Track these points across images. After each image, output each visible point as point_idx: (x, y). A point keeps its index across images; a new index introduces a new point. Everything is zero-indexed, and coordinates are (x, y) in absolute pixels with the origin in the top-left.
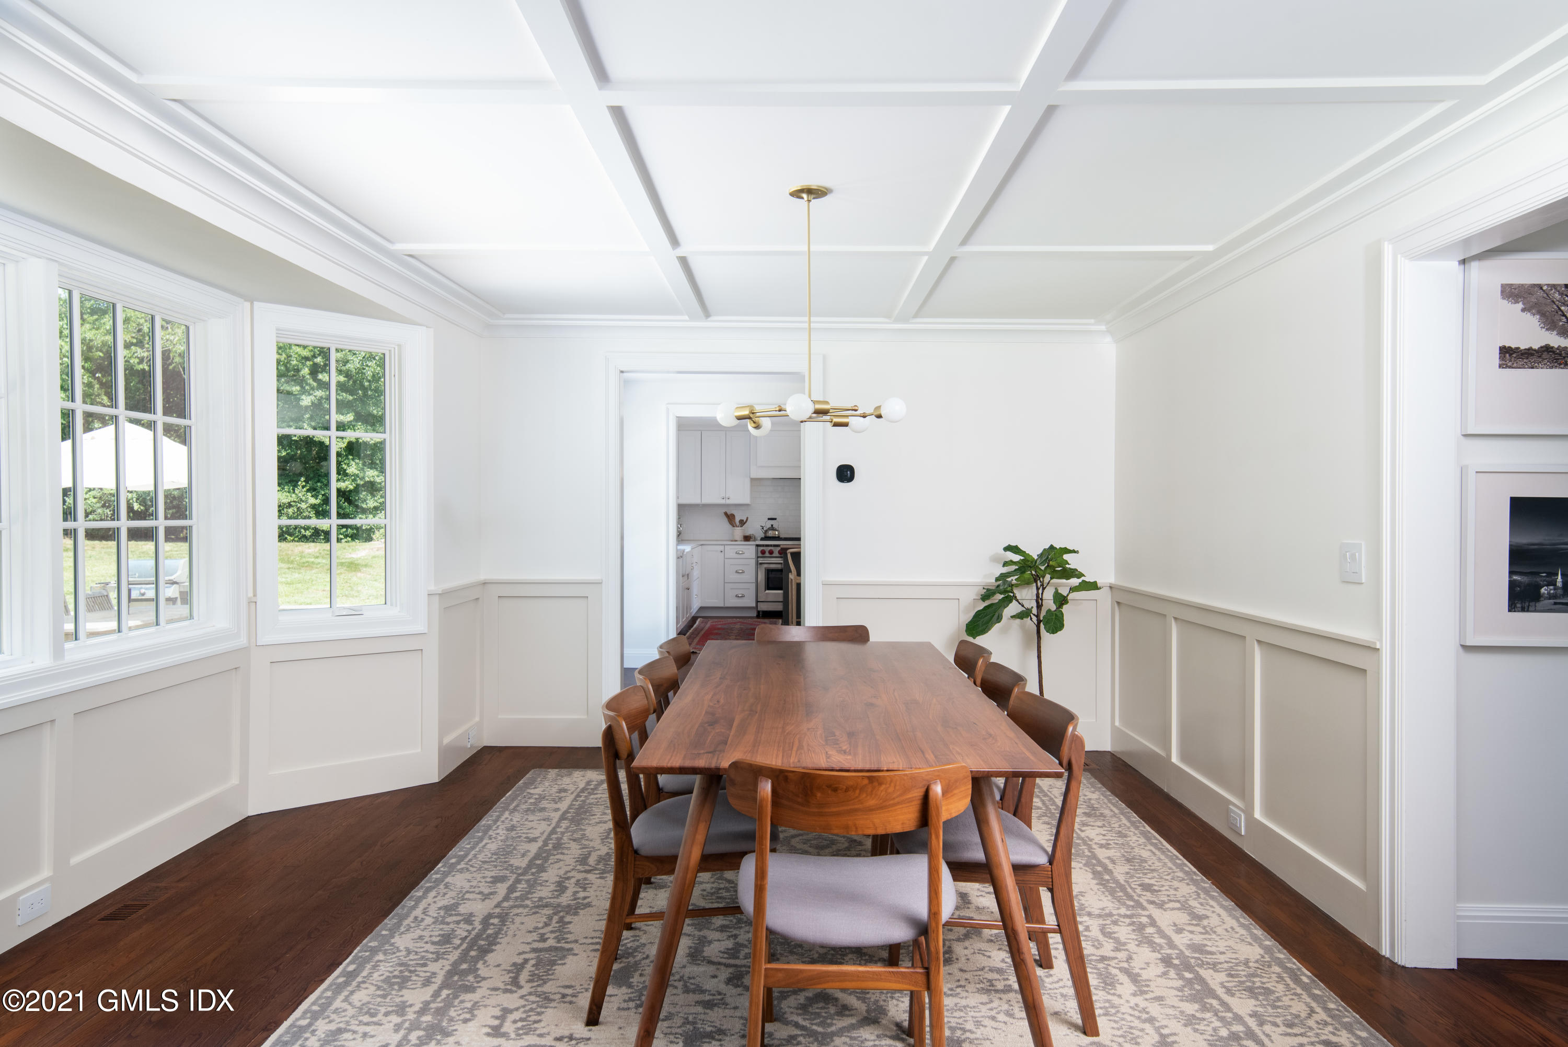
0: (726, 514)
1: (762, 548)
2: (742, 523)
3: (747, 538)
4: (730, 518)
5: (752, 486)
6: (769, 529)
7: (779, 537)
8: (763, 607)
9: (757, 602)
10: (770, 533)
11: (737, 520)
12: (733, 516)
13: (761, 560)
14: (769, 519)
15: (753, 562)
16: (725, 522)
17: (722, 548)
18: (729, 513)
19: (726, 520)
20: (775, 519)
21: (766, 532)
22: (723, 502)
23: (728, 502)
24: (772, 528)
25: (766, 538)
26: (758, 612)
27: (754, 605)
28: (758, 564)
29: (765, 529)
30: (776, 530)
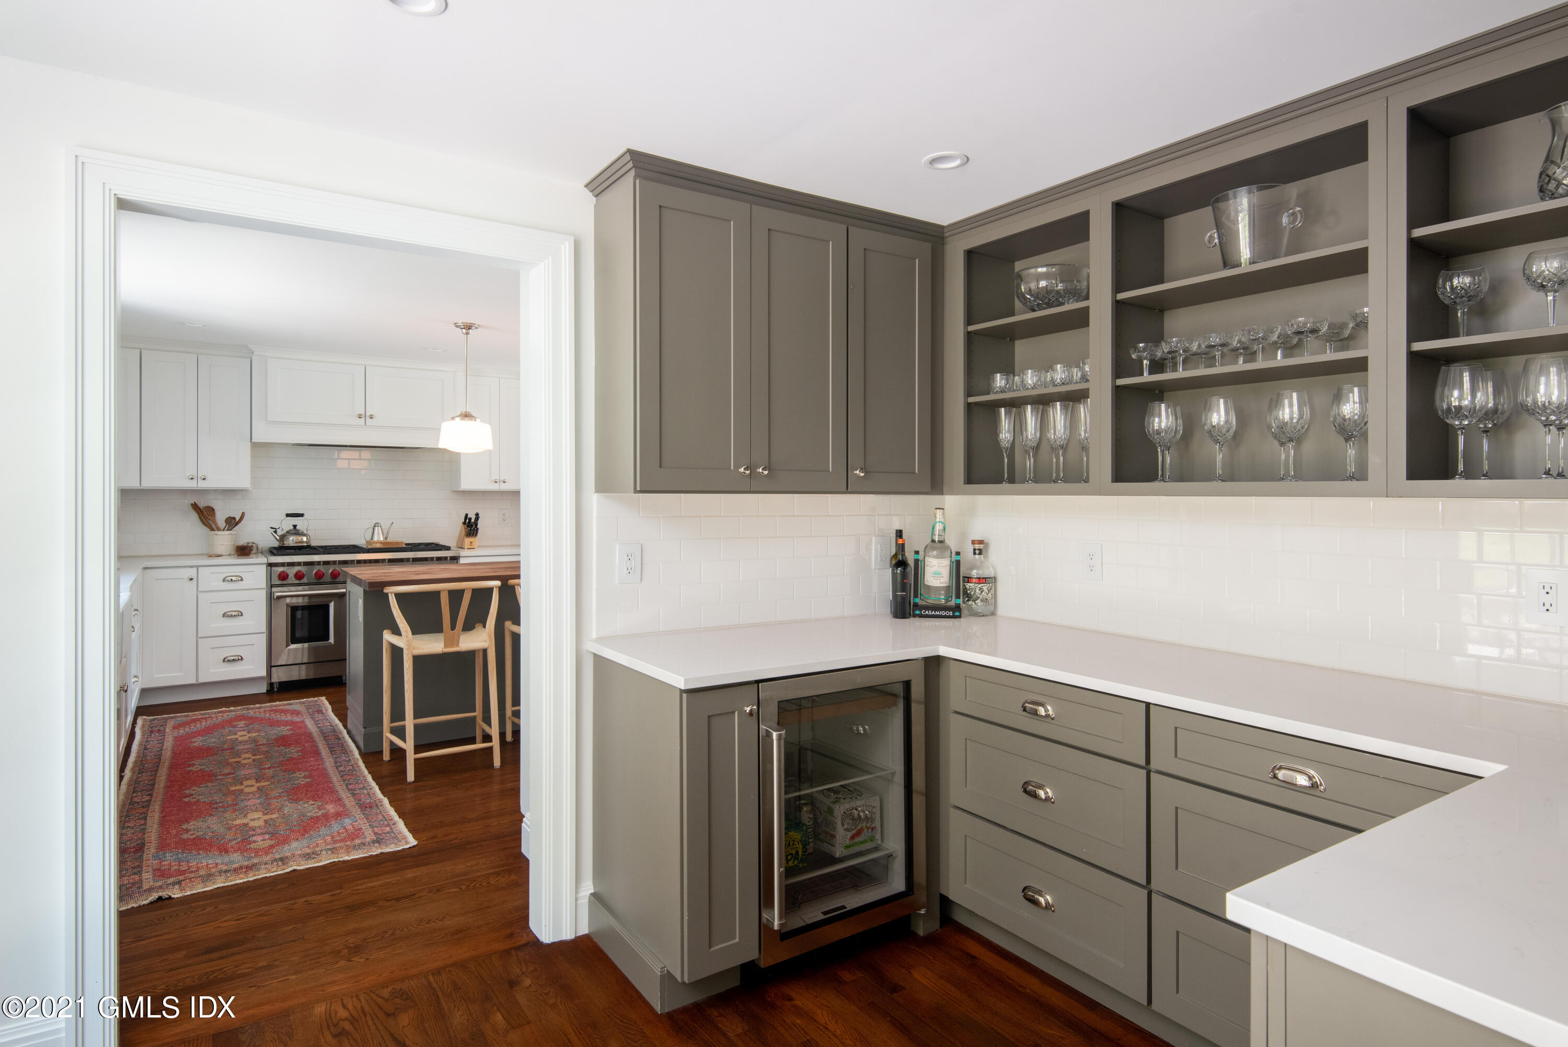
0: (195, 506)
1: (281, 569)
2: (232, 523)
3: (244, 551)
4: (205, 515)
5: (253, 457)
6: (289, 533)
7: (309, 547)
8: (279, 676)
9: (270, 667)
10: (291, 541)
11: (220, 518)
12: (211, 510)
13: (278, 592)
14: (288, 515)
15: (262, 596)
16: (192, 524)
17: (192, 572)
18: (202, 504)
19: (194, 516)
20: (302, 515)
21: (283, 537)
22: (192, 485)
23: (202, 485)
24: (295, 531)
25: (282, 550)
26: (271, 685)
27: (263, 673)
28: (272, 600)
29: (280, 532)
30: (303, 534)
